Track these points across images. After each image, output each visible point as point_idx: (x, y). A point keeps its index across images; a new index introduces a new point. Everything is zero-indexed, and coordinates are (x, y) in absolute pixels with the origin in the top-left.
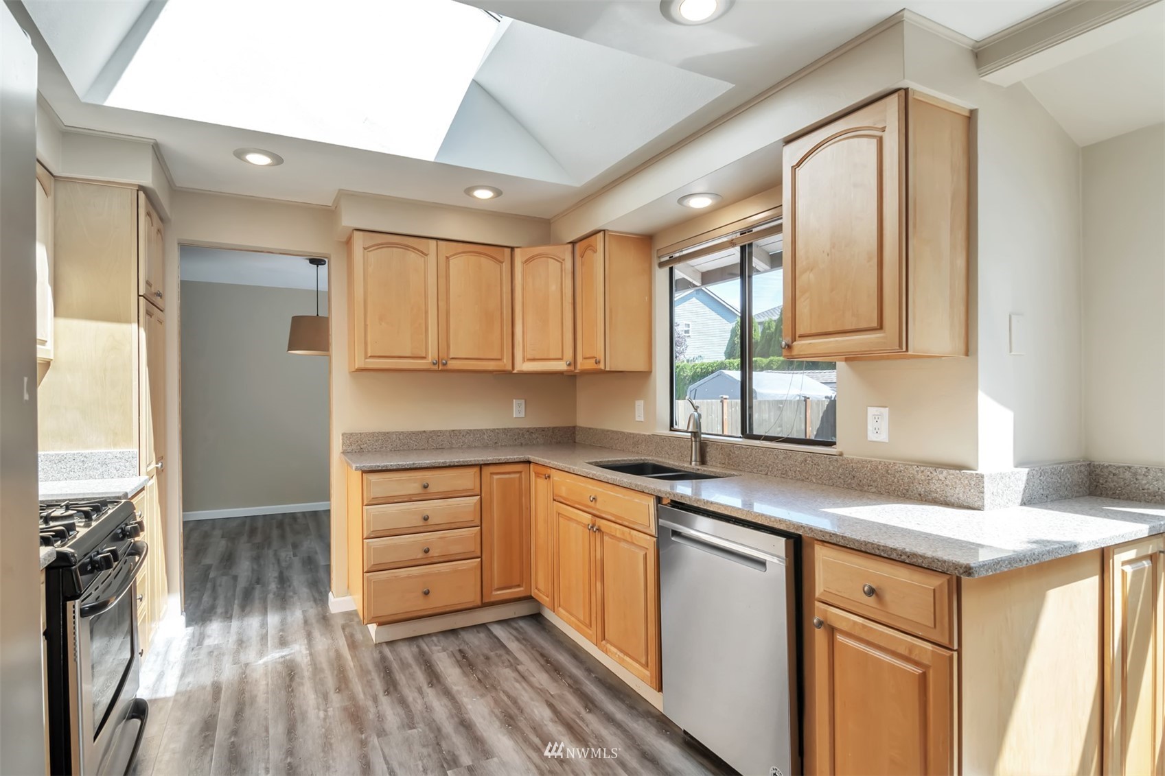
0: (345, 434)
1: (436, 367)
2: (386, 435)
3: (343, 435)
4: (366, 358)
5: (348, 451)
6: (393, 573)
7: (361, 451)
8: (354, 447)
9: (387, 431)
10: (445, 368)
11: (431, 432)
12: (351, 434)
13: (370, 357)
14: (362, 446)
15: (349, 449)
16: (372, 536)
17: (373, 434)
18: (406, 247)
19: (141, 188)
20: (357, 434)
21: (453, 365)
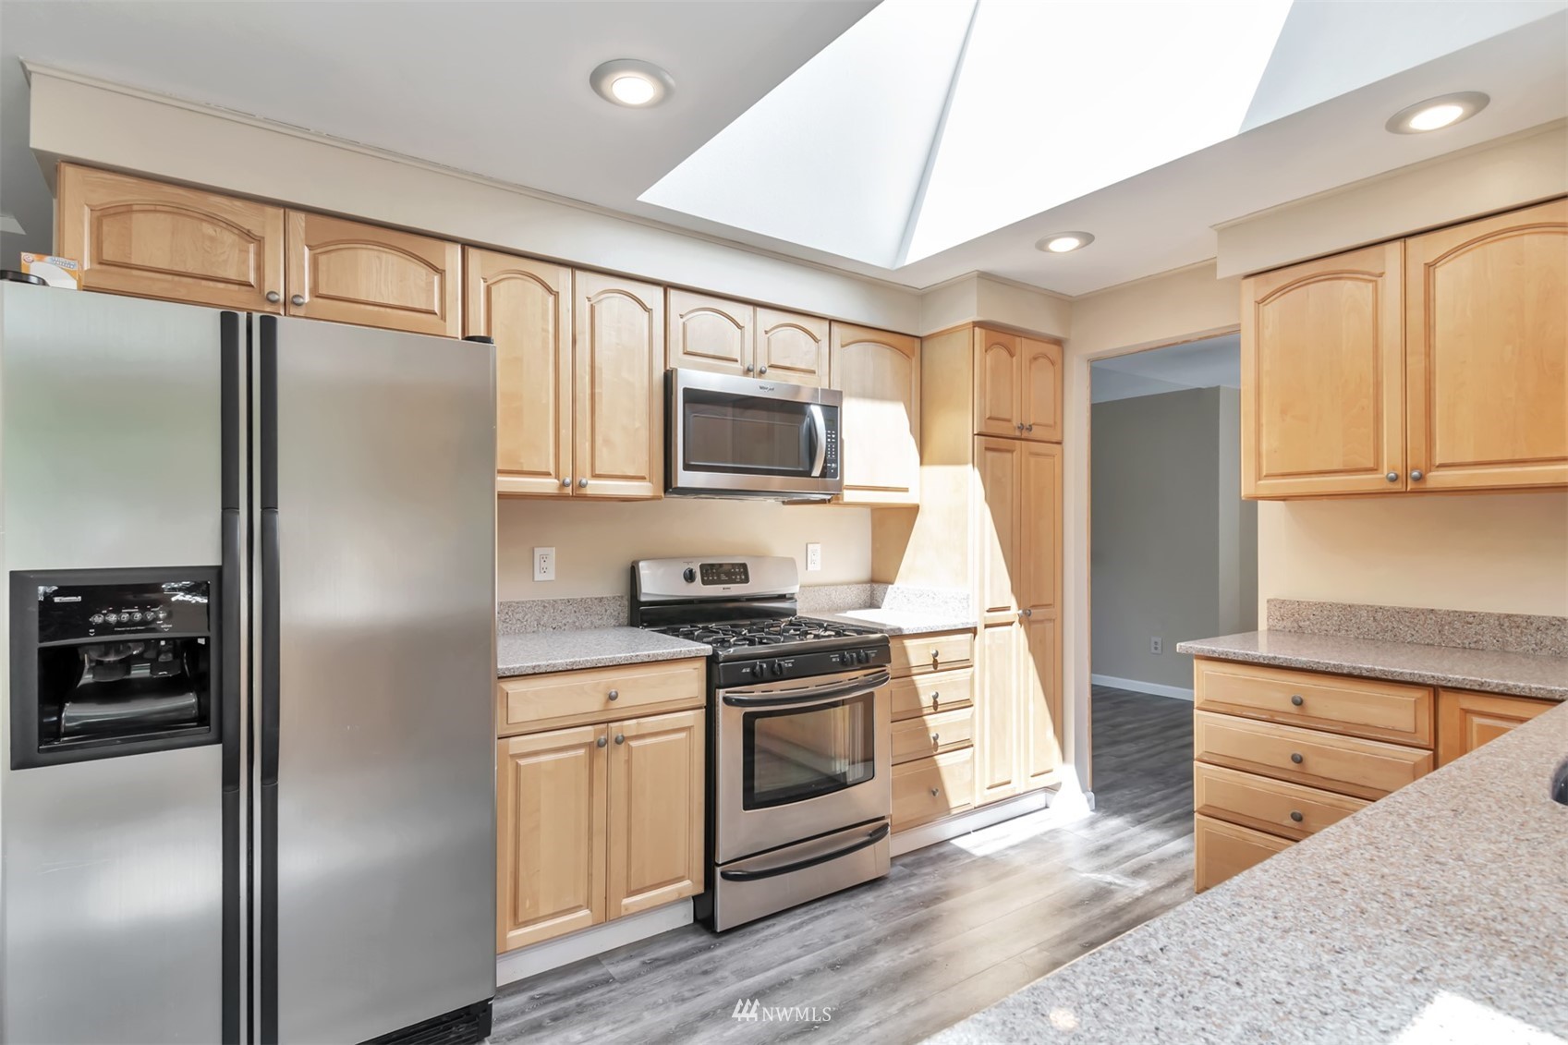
0: (1272, 600)
1: (1398, 486)
2: (1349, 610)
3: (1268, 601)
4: (1259, 478)
5: (1277, 628)
6: (1240, 832)
7: (1299, 632)
8: (1288, 623)
9: (1348, 602)
10: (1421, 486)
11: (1448, 613)
12: (1283, 602)
13: (1265, 476)
14: (1301, 624)
15: (1280, 625)
16: (1206, 758)
17: (1321, 606)
18: (1336, 276)
19: (976, 324)
20: (1292, 603)
21: (1437, 479)
